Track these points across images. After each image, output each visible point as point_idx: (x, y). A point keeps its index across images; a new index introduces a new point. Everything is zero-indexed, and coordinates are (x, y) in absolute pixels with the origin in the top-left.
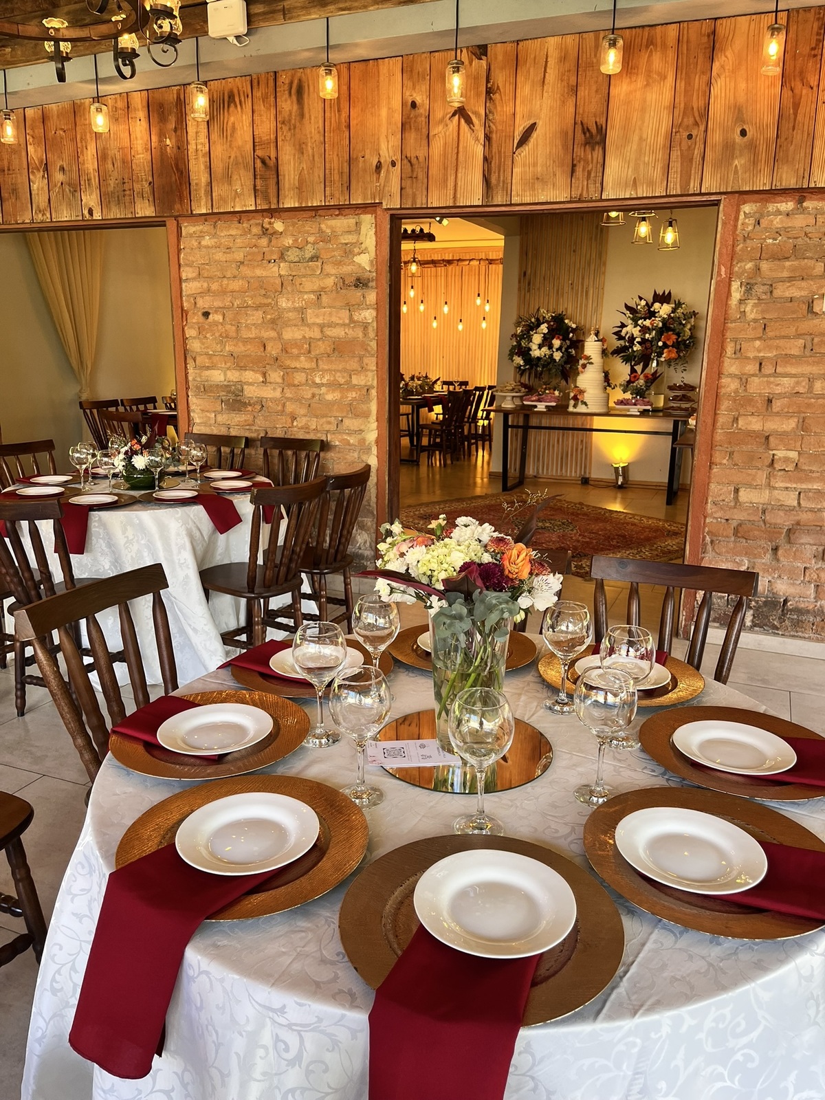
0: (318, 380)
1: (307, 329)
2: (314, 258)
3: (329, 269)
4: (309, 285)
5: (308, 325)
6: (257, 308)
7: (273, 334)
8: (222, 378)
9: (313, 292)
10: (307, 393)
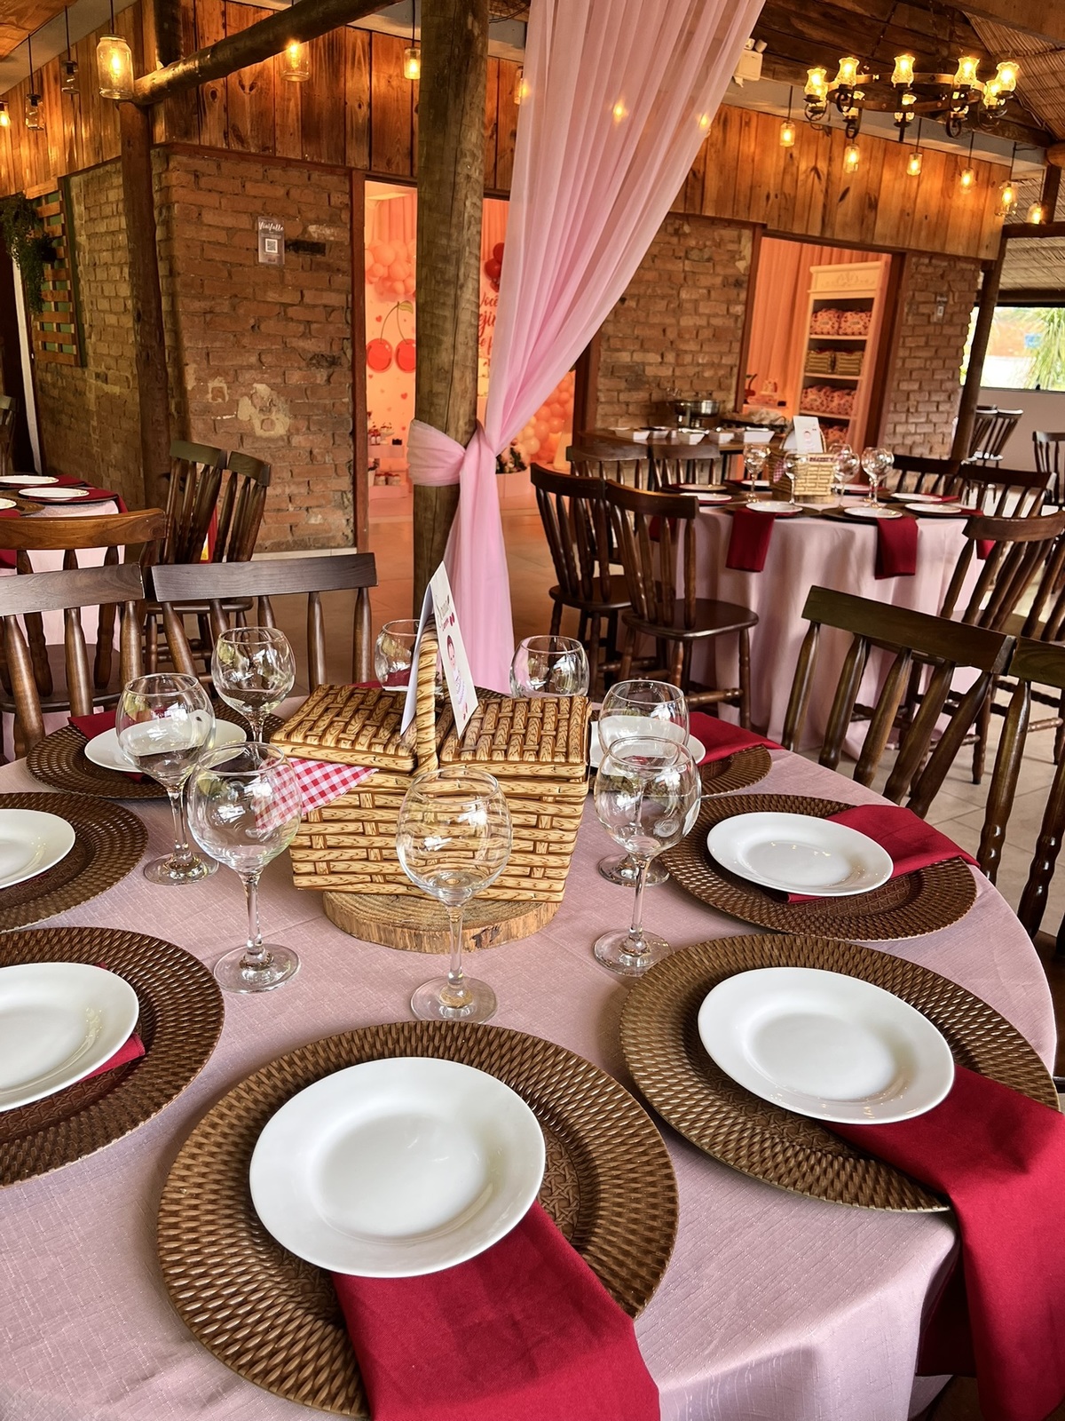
0: (700, 361)
1: (697, 318)
2: (709, 260)
3: (719, 269)
4: (705, 281)
5: (700, 315)
6: (663, 298)
7: (673, 321)
8: (629, 360)
9: (705, 288)
10: (691, 371)
